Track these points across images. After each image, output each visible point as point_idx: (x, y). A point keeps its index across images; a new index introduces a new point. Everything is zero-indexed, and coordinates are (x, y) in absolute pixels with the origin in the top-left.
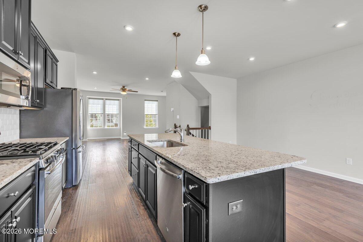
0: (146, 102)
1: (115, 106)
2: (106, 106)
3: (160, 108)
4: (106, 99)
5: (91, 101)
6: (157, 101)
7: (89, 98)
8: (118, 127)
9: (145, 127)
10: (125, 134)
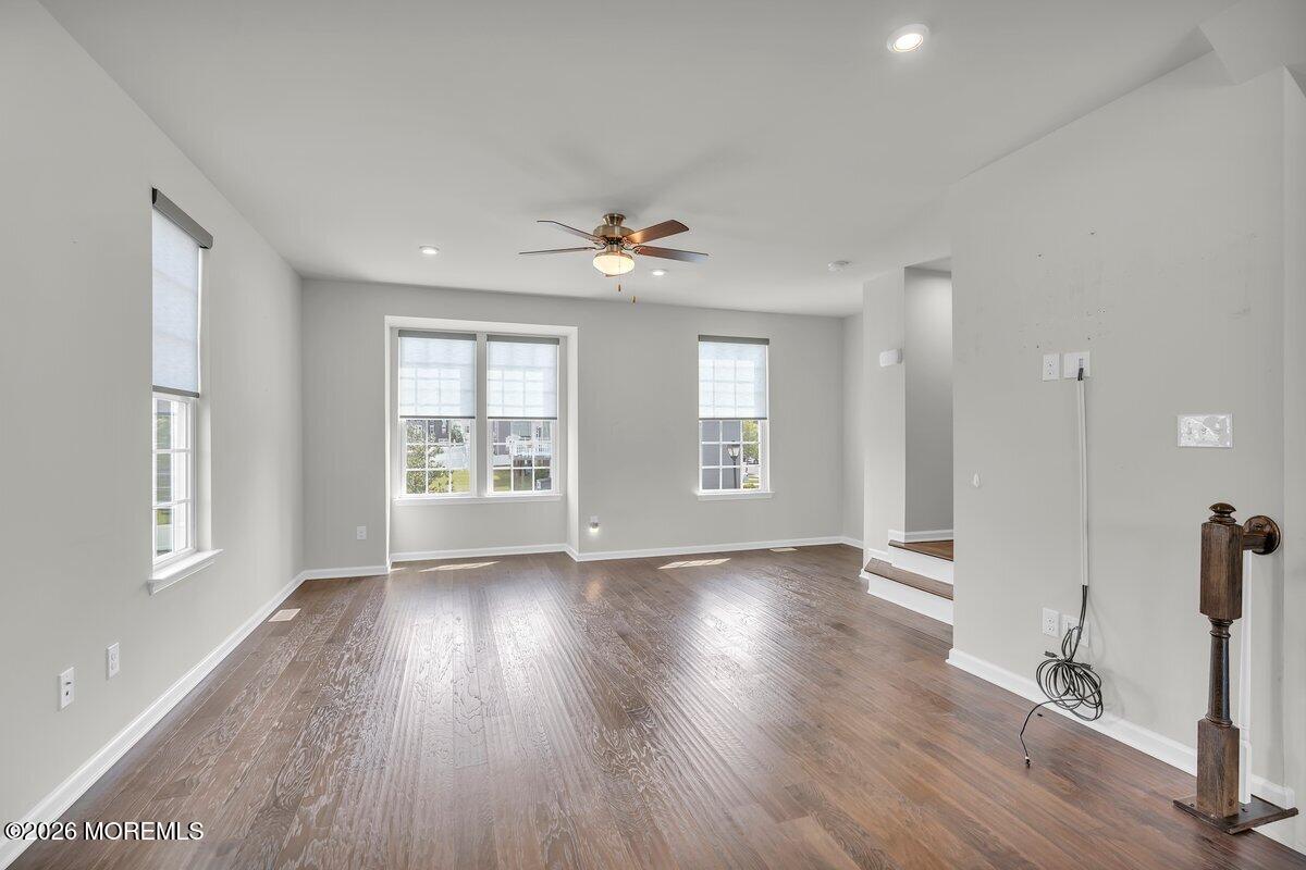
0: (704, 347)
1: (539, 375)
2: (493, 374)
3: (778, 386)
4: (492, 337)
5: (410, 345)
6: (766, 341)
7: (403, 333)
8: (554, 491)
9: (701, 492)
10: (594, 531)
